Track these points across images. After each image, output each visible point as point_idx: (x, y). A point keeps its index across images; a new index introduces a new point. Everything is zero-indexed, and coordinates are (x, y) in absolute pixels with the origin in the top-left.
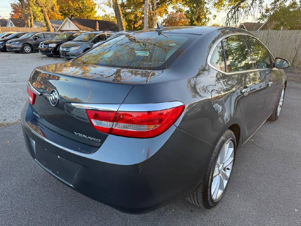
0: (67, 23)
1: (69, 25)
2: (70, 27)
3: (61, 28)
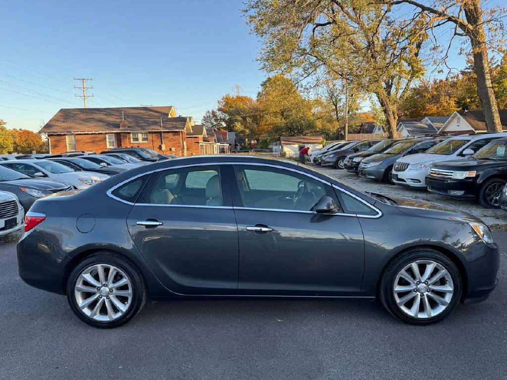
0: (456, 120)
1: (458, 122)
2: (458, 126)
3: (445, 128)
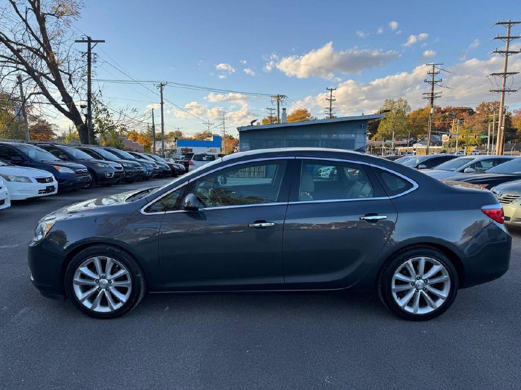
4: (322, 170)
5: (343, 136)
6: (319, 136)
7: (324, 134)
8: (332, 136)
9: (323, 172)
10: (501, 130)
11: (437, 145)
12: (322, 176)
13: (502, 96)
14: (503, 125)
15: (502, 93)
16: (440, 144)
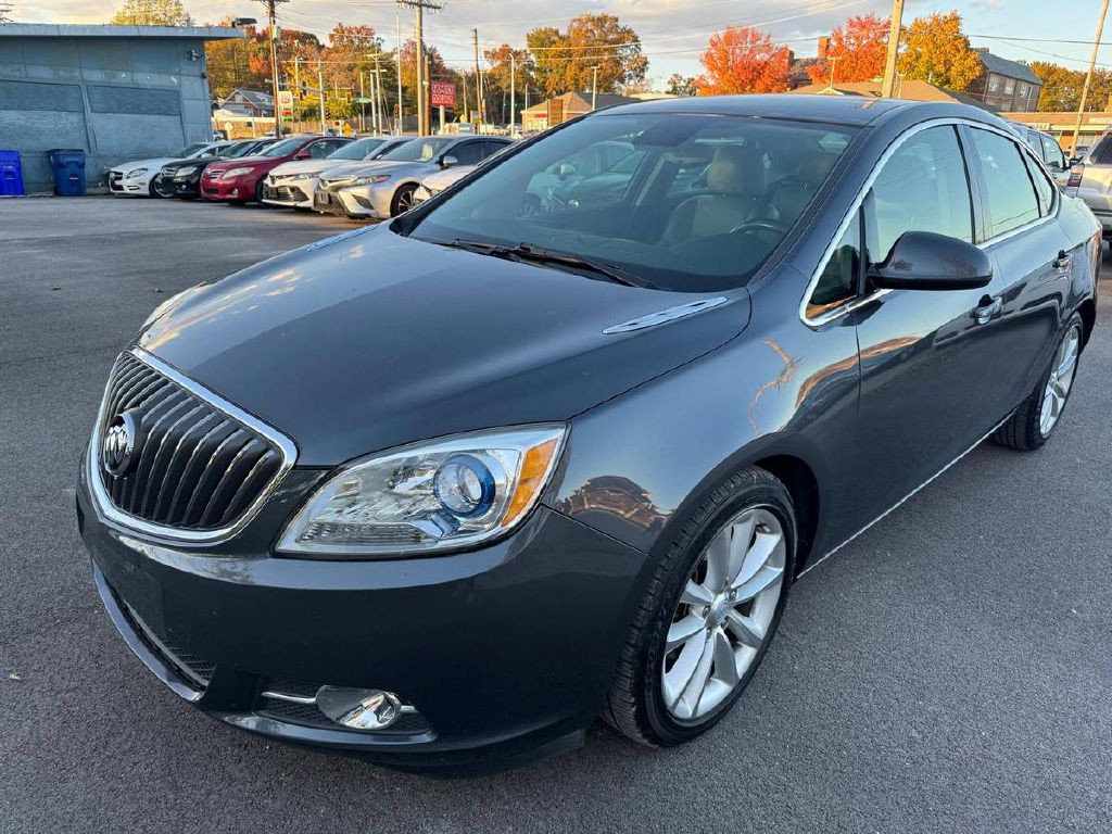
4: (125, 173)
5: (147, 78)
6: (77, 74)
7: (91, 69)
8: (115, 77)
9: (128, 177)
10: (423, 87)
11: (265, 116)
12: (127, 190)
13: (418, 14)
14: (427, 77)
15: (417, 8)
16: (271, 112)
